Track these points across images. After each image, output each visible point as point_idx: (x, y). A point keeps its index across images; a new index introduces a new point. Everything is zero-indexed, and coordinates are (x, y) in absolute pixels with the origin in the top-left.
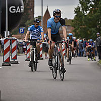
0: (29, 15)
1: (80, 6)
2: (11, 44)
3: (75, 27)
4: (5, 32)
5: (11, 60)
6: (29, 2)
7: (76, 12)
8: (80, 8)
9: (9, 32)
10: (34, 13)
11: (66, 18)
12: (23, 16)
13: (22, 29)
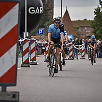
0: (48, 16)
1: (100, 6)
2: (30, 45)
3: (94, 28)
4: (24, 33)
5: (30, 61)
6: (48, 3)
7: (95, 13)
8: (100, 9)
9: (28, 33)
10: (53, 14)
11: (86, 19)
12: (42, 18)
13: (41, 30)
